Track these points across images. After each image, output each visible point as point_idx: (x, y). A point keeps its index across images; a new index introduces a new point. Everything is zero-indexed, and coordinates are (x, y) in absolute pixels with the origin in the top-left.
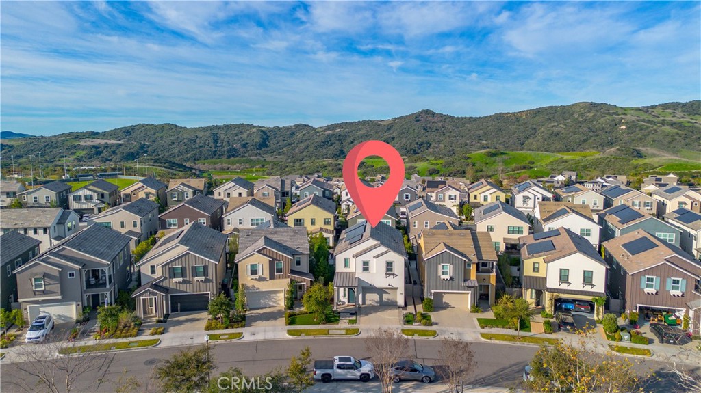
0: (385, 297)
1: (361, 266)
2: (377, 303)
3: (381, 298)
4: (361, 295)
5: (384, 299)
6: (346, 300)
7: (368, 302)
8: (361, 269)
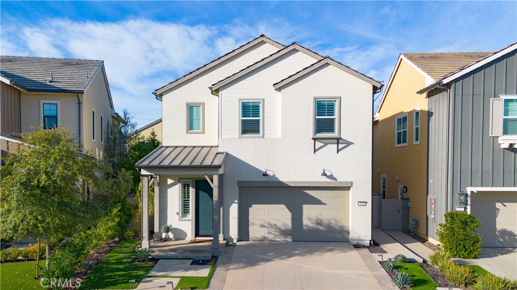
0: (310, 213)
1: (235, 118)
2: (284, 233)
3: (297, 217)
4: (234, 209)
5: (306, 222)
6: (187, 226)
7: (256, 232)
8: (237, 126)
